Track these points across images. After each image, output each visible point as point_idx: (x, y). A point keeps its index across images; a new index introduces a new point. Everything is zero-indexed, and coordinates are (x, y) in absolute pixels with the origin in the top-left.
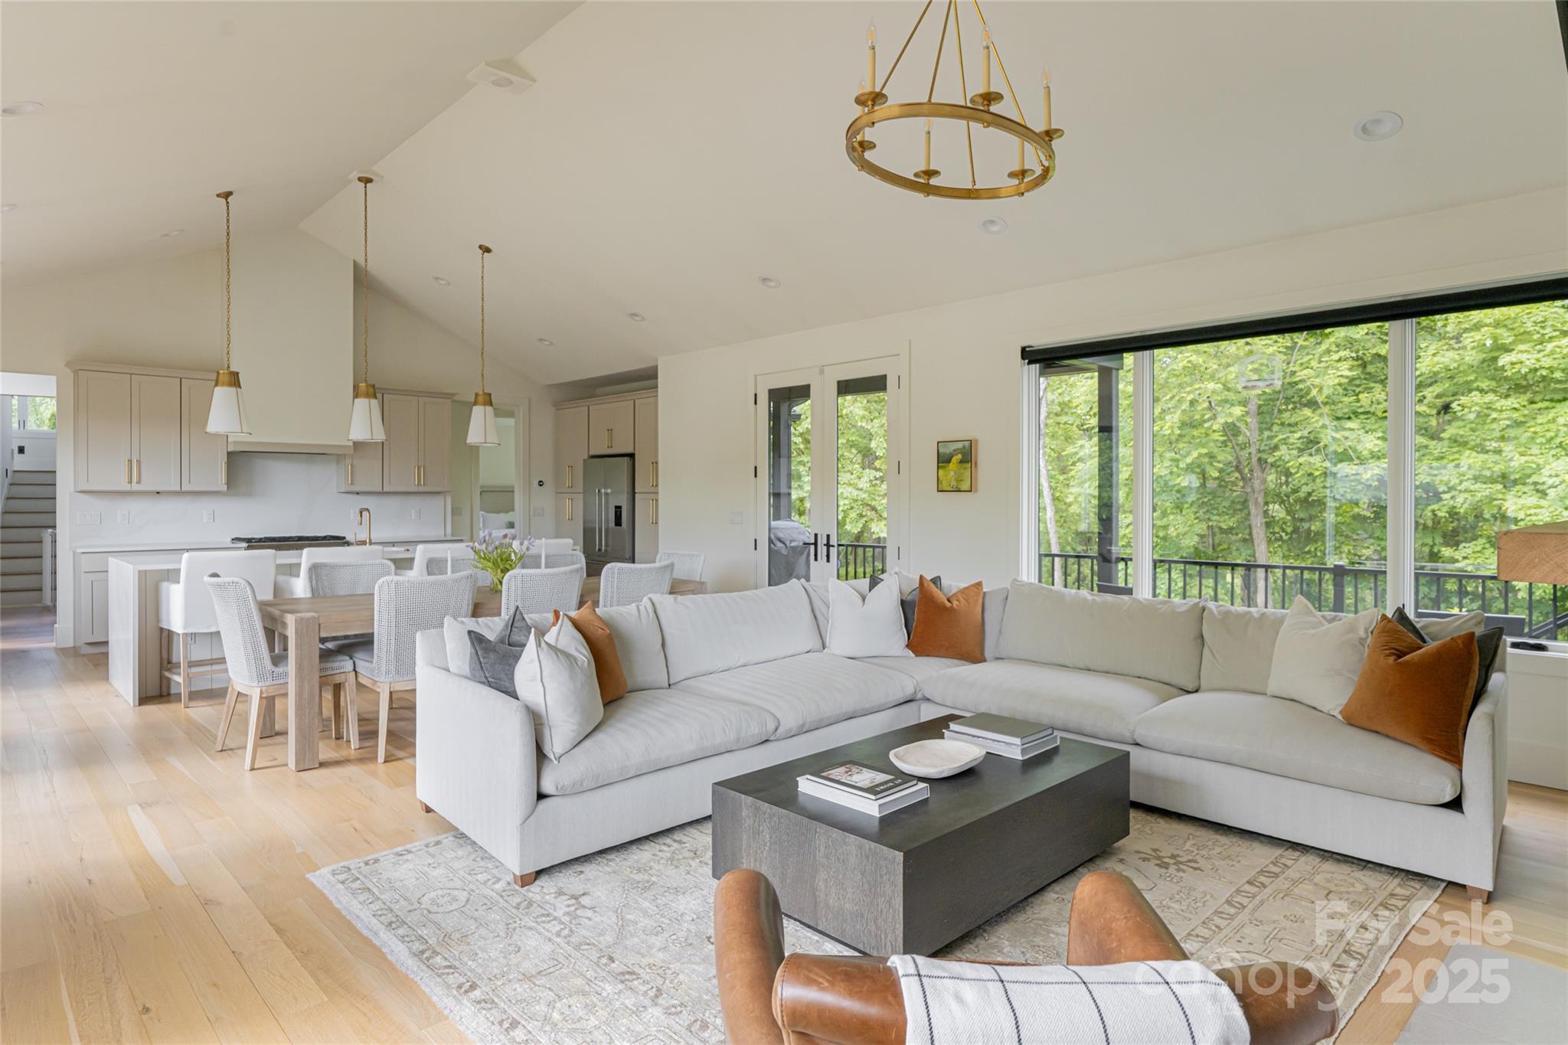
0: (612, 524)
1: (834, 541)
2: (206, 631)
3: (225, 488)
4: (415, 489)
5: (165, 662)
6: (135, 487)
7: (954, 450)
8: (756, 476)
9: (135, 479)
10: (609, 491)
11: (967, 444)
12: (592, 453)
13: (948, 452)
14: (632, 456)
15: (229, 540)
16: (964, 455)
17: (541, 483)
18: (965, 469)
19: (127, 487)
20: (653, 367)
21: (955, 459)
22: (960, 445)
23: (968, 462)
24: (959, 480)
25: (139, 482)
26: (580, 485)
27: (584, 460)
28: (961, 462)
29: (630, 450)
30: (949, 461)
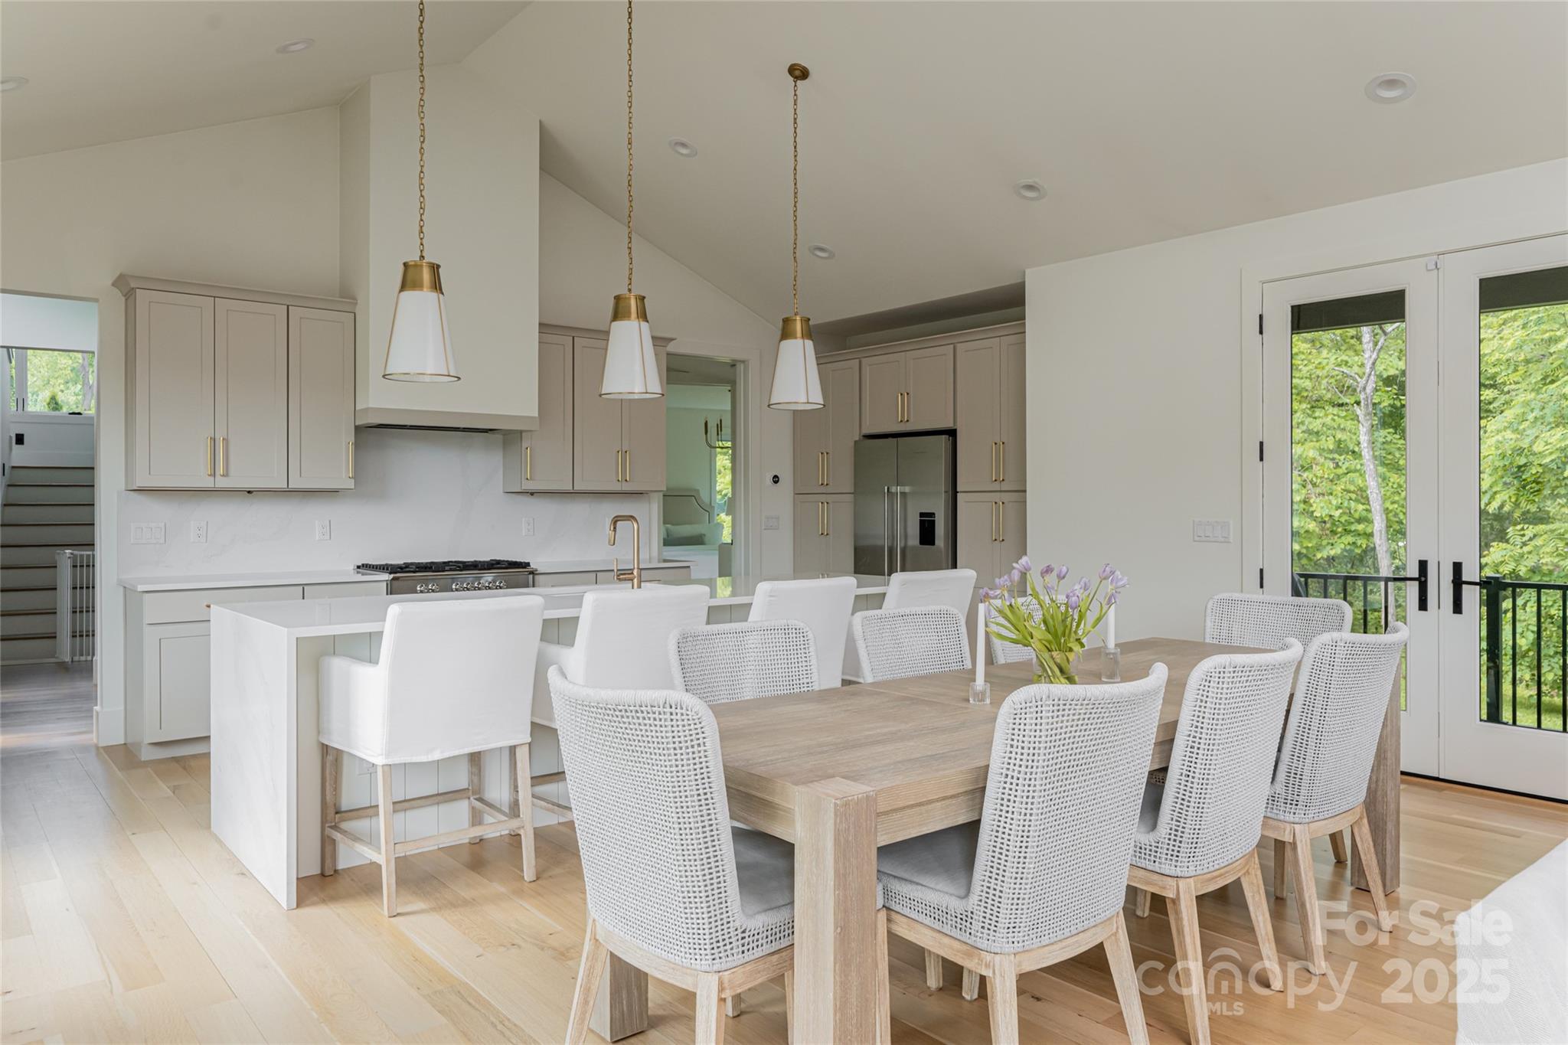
0: (914, 539)
1: (1470, 574)
2: (424, 759)
3: (351, 484)
4: (617, 487)
5: (331, 811)
6: (222, 483)
8: (1261, 459)
9: (220, 470)
10: (907, 489)
12: (867, 431)
14: (952, 433)
15: (351, 567)
17: (776, 479)
19: (208, 483)
20: (1016, 284)
25: (226, 475)
26: (845, 480)
27: (856, 442)
29: (948, 424)
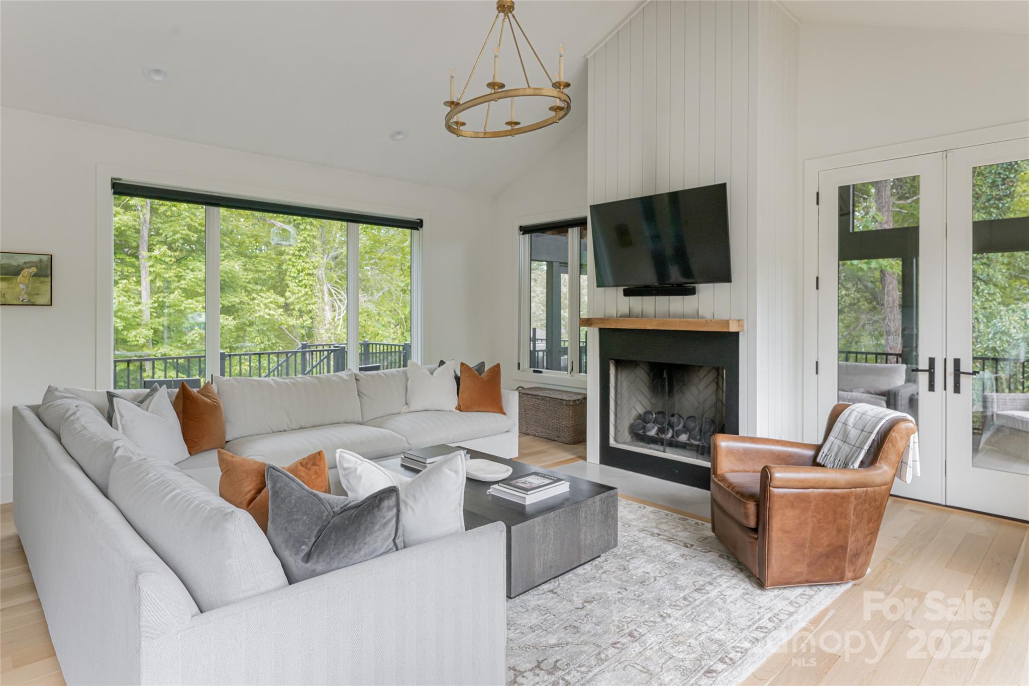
11: (46, 258)
13: (15, 264)
18: (41, 282)
22: (33, 259)
23: (46, 276)
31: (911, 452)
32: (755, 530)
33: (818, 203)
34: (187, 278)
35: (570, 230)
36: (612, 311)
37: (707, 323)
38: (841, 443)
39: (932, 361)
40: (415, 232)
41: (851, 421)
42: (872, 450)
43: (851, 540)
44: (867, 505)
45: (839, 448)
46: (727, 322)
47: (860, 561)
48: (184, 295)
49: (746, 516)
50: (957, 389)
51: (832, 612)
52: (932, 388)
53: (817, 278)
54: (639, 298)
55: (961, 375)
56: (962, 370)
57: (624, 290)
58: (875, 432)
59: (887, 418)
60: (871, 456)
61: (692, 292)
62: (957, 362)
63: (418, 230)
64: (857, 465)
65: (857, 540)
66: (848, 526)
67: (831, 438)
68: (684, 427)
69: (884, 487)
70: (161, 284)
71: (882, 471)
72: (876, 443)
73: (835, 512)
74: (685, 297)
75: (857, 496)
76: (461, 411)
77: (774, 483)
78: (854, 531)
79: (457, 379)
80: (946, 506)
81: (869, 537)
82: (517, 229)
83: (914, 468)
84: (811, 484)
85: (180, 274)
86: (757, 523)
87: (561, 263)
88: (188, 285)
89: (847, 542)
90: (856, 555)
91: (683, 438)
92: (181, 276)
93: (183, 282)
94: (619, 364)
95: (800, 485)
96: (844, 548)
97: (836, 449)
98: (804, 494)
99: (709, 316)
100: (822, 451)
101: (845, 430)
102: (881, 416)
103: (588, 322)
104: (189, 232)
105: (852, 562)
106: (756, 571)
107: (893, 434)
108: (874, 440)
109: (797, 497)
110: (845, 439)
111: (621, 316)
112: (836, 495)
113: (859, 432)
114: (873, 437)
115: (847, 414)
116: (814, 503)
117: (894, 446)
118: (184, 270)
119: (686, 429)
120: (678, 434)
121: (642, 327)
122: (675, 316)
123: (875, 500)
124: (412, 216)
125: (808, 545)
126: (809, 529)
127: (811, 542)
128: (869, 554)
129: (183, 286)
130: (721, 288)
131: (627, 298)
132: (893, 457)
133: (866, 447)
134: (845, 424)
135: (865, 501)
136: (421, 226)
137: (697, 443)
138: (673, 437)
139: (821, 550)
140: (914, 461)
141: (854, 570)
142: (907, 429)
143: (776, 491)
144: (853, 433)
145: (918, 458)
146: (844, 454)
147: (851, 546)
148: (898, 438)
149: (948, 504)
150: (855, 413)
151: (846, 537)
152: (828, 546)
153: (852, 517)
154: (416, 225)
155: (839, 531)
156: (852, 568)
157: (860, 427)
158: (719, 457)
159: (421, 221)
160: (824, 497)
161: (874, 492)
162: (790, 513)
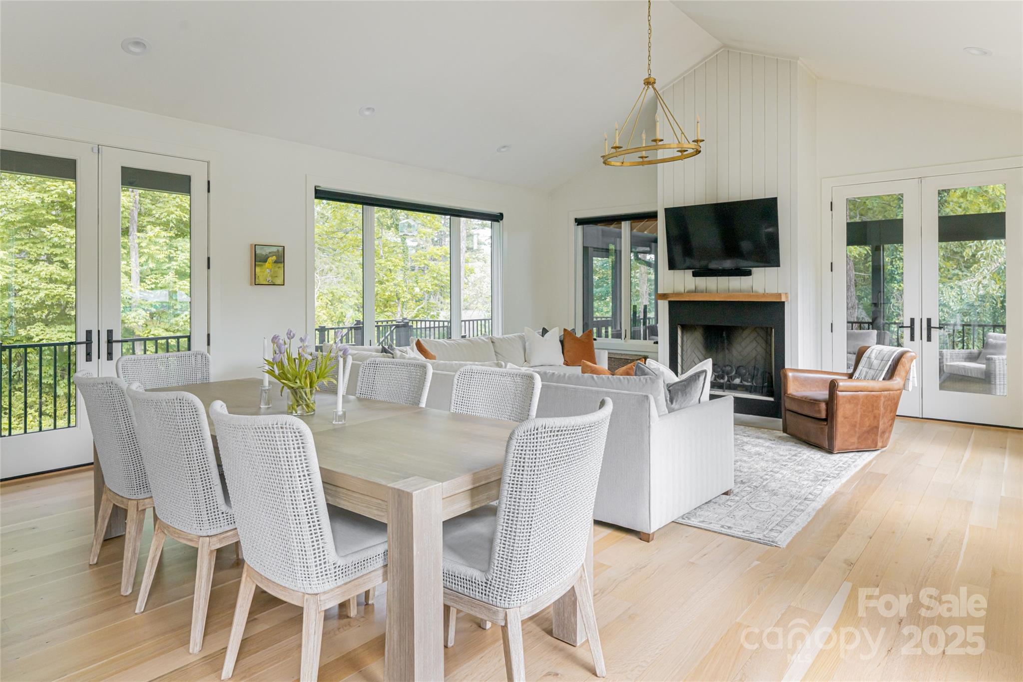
7: (270, 253)
11: (281, 249)
13: (264, 253)
16: (278, 257)
18: (279, 268)
21: (270, 260)
22: (274, 249)
23: (281, 263)
24: (275, 276)
28: (276, 262)
30: (265, 261)
31: (912, 372)
32: (826, 420)
33: (831, 210)
34: (178, 259)
35: (623, 223)
36: (680, 288)
37: (758, 295)
38: (868, 370)
39: (912, 320)
40: (495, 223)
41: (873, 356)
42: (890, 371)
43: (881, 423)
44: (890, 402)
45: (867, 373)
46: (780, 295)
47: (886, 435)
48: (177, 276)
49: (819, 411)
50: (929, 339)
51: (874, 462)
52: (912, 339)
53: (832, 263)
54: (704, 278)
55: (932, 329)
56: (932, 326)
57: (693, 272)
58: (891, 360)
59: (898, 351)
60: (890, 374)
61: (748, 273)
62: (929, 320)
63: (499, 222)
64: (881, 379)
65: (884, 423)
66: (879, 414)
67: (860, 367)
68: (736, 373)
69: (898, 392)
70: (154, 265)
71: (897, 381)
72: (892, 366)
73: (873, 406)
74: (742, 277)
75: (885, 397)
76: (567, 365)
77: (839, 389)
78: (883, 417)
79: (562, 342)
80: (922, 418)
81: (890, 422)
82: (573, 221)
83: (913, 381)
84: (860, 389)
85: (171, 255)
86: (827, 415)
87: (594, 248)
88: (179, 266)
89: (879, 424)
90: (884, 432)
91: (737, 381)
92: (173, 257)
93: (174, 263)
94: (685, 328)
95: (854, 390)
96: (877, 427)
97: (864, 373)
98: (856, 395)
99: (761, 291)
100: (854, 376)
101: (870, 362)
102: (893, 351)
103: (664, 296)
104: (182, 213)
105: (881, 437)
106: (826, 445)
107: (903, 360)
108: (890, 365)
109: (852, 397)
110: (870, 367)
111: (688, 292)
112: (873, 395)
113: (880, 361)
114: (890, 363)
115: (870, 352)
116: (861, 400)
117: (904, 367)
118: (175, 251)
119: (738, 374)
120: (732, 378)
121: (712, 299)
122: (734, 291)
123: (894, 399)
124: (495, 210)
125: (858, 426)
126: (859, 416)
127: (860, 424)
128: (890, 432)
129: (175, 267)
130: (771, 271)
131: (694, 278)
132: (903, 374)
133: (886, 369)
134: (869, 358)
135: (889, 399)
136: (502, 219)
137: (749, 384)
138: (728, 381)
139: (865, 429)
140: (913, 377)
141: (883, 442)
142: (911, 356)
143: (839, 393)
144: (876, 363)
145: (915, 376)
146: (871, 375)
147: (881, 427)
148: (906, 362)
149: (924, 417)
150: (875, 351)
151: (878, 421)
152: (869, 426)
153: (882, 409)
154: (497, 218)
155: (875, 417)
156: (881, 441)
157: (880, 358)
158: (789, 382)
159: (502, 215)
160: (867, 396)
161: (894, 394)
162: (848, 406)
